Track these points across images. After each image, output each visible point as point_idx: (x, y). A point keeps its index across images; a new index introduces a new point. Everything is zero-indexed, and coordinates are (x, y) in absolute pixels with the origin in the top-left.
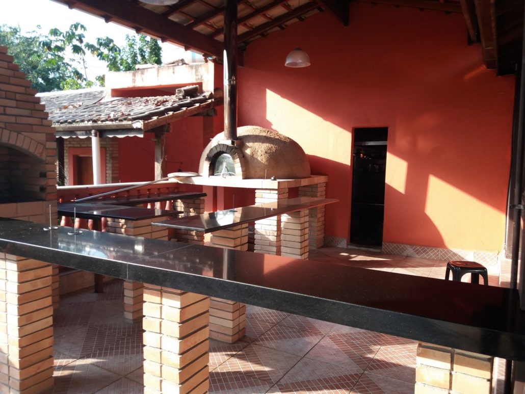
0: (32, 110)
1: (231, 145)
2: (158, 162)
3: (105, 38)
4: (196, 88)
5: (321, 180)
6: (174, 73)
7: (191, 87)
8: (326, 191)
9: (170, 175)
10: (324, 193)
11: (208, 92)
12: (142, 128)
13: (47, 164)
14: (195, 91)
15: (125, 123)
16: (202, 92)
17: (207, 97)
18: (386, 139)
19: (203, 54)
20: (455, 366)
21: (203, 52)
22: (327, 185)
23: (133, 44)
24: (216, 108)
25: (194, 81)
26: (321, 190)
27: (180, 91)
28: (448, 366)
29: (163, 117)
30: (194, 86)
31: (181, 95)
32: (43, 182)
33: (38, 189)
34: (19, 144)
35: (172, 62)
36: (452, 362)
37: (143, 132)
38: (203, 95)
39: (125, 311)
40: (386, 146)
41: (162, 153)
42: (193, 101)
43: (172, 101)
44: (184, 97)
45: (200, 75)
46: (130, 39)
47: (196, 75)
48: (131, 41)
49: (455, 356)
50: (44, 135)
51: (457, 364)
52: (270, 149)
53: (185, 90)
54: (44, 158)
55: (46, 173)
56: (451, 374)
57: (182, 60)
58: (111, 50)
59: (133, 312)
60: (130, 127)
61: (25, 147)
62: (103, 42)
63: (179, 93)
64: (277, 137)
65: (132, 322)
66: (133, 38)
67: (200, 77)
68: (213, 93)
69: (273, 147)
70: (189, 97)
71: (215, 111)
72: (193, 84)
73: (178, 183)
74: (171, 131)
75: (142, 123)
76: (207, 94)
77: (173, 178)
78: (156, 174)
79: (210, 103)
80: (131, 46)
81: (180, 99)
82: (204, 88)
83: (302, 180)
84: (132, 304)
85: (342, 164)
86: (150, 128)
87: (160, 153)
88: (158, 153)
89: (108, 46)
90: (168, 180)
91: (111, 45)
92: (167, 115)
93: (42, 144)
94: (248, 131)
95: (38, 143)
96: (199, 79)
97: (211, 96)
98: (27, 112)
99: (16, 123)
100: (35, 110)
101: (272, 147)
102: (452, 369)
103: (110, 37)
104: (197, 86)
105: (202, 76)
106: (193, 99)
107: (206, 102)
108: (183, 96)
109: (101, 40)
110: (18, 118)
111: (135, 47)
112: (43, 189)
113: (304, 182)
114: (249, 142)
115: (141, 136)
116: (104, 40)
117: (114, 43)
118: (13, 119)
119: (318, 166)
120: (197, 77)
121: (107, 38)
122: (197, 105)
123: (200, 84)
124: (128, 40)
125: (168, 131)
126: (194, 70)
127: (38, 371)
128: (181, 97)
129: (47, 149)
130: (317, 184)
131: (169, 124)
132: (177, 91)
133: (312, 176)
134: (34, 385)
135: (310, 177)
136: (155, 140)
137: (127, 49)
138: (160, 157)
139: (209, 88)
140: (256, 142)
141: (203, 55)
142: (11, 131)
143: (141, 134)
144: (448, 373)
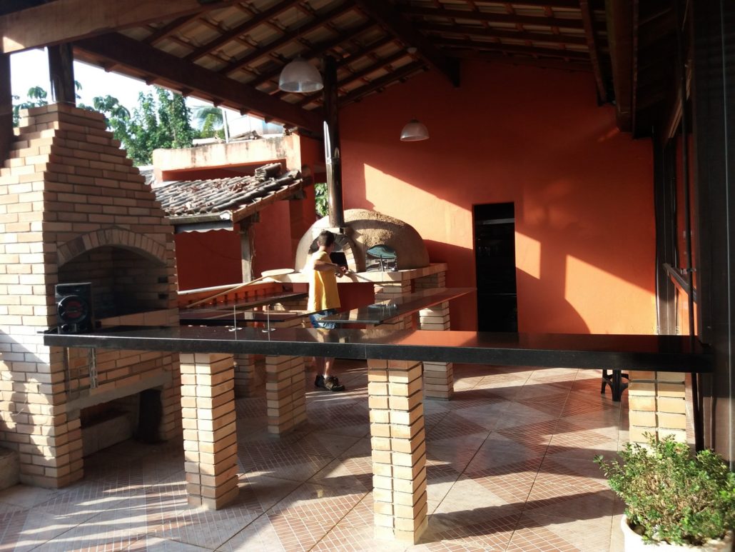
0: (150, 208)
1: (340, 234)
2: (246, 259)
3: (106, 98)
4: (279, 166)
5: (441, 268)
6: (247, 149)
7: (272, 165)
8: (446, 281)
9: (264, 274)
10: (444, 283)
11: (294, 170)
12: (232, 219)
13: (167, 267)
14: (279, 170)
15: (210, 214)
16: (286, 171)
17: (294, 177)
18: (513, 216)
19: (283, 125)
20: (659, 392)
21: (283, 123)
22: (447, 273)
23: (150, 105)
24: (306, 189)
25: (275, 158)
26: (441, 279)
27: (261, 172)
28: (653, 393)
29: (251, 204)
30: (276, 164)
31: (262, 176)
32: (163, 288)
33: (156, 296)
34: (143, 247)
35: (242, 135)
36: (656, 390)
37: (232, 224)
38: (290, 174)
39: (269, 425)
40: (513, 225)
41: (251, 248)
42: (280, 182)
43: (253, 184)
44: (267, 178)
45: (281, 150)
46: (144, 99)
47: (277, 151)
48: (146, 101)
49: (658, 385)
50: (164, 235)
51: (660, 390)
52: (385, 235)
53: (267, 170)
54: (165, 261)
55: (167, 278)
56: (656, 400)
57: (254, 133)
58: (116, 113)
59: (279, 425)
60: (217, 219)
61: (149, 250)
62: (105, 103)
63: (259, 174)
64: (390, 221)
65: (279, 437)
66: (150, 96)
67: (282, 153)
68: (301, 171)
69: (388, 233)
70: (273, 179)
71: (304, 193)
72: (274, 162)
73: (275, 283)
74: (261, 221)
75: (231, 213)
76: (294, 173)
77: (268, 276)
78: (243, 274)
79: (299, 184)
80: (147, 107)
81: (262, 181)
82: (289, 166)
83: (424, 269)
84: (278, 415)
85: (463, 248)
86: (239, 219)
87: (248, 248)
88: (245, 247)
89: (111, 108)
90: (261, 280)
91: (116, 106)
92: (255, 202)
93: (163, 246)
94: (355, 215)
95: (160, 244)
96: (281, 155)
97: (299, 176)
98: (146, 211)
99: (139, 224)
100: (153, 208)
101: (386, 233)
102: (657, 395)
103: (114, 96)
104: (280, 164)
105: (285, 152)
106: (278, 180)
107: (294, 183)
108: (265, 177)
109: (102, 100)
110: (140, 218)
111: (152, 108)
112: (163, 296)
113: (426, 272)
114: (359, 229)
115: (231, 229)
116: (105, 100)
117: (120, 104)
118: (135, 220)
119: (438, 252)
120: (279, 153)
121: (109, 97)
122: (285, 187)
123: (284, 162)
124: (142, 99)
125: (258, 221)
126: (274, 145)
127: (228, 479)
128: (263, 179)
129: (168, 250)
130: (437, 274)
131: (258, 213)
132: (256, 172)
133: (431, 264)
134: (225, 493)
135: (430, 266)
136: (242, 233)
137: (142, 112)
138: (248, 253)
139: (295, 165)
140: (367, 228)
141: (284, 127)
142: (136, 233)
143: (230, 226)
144: (654, 398)
